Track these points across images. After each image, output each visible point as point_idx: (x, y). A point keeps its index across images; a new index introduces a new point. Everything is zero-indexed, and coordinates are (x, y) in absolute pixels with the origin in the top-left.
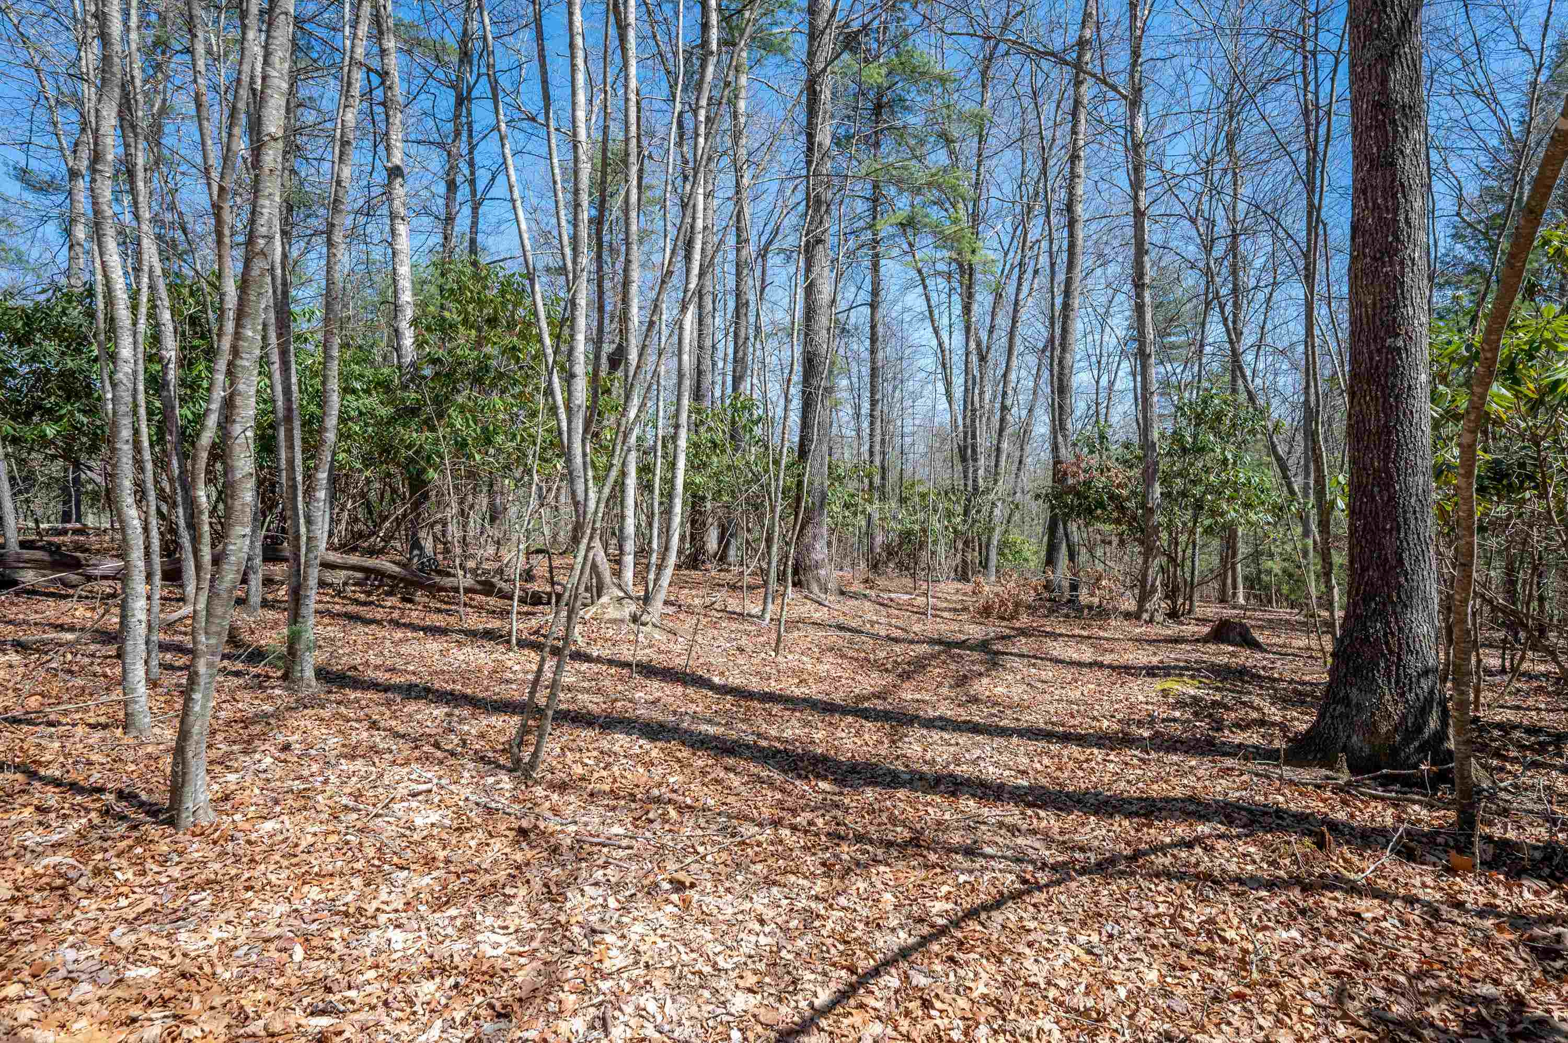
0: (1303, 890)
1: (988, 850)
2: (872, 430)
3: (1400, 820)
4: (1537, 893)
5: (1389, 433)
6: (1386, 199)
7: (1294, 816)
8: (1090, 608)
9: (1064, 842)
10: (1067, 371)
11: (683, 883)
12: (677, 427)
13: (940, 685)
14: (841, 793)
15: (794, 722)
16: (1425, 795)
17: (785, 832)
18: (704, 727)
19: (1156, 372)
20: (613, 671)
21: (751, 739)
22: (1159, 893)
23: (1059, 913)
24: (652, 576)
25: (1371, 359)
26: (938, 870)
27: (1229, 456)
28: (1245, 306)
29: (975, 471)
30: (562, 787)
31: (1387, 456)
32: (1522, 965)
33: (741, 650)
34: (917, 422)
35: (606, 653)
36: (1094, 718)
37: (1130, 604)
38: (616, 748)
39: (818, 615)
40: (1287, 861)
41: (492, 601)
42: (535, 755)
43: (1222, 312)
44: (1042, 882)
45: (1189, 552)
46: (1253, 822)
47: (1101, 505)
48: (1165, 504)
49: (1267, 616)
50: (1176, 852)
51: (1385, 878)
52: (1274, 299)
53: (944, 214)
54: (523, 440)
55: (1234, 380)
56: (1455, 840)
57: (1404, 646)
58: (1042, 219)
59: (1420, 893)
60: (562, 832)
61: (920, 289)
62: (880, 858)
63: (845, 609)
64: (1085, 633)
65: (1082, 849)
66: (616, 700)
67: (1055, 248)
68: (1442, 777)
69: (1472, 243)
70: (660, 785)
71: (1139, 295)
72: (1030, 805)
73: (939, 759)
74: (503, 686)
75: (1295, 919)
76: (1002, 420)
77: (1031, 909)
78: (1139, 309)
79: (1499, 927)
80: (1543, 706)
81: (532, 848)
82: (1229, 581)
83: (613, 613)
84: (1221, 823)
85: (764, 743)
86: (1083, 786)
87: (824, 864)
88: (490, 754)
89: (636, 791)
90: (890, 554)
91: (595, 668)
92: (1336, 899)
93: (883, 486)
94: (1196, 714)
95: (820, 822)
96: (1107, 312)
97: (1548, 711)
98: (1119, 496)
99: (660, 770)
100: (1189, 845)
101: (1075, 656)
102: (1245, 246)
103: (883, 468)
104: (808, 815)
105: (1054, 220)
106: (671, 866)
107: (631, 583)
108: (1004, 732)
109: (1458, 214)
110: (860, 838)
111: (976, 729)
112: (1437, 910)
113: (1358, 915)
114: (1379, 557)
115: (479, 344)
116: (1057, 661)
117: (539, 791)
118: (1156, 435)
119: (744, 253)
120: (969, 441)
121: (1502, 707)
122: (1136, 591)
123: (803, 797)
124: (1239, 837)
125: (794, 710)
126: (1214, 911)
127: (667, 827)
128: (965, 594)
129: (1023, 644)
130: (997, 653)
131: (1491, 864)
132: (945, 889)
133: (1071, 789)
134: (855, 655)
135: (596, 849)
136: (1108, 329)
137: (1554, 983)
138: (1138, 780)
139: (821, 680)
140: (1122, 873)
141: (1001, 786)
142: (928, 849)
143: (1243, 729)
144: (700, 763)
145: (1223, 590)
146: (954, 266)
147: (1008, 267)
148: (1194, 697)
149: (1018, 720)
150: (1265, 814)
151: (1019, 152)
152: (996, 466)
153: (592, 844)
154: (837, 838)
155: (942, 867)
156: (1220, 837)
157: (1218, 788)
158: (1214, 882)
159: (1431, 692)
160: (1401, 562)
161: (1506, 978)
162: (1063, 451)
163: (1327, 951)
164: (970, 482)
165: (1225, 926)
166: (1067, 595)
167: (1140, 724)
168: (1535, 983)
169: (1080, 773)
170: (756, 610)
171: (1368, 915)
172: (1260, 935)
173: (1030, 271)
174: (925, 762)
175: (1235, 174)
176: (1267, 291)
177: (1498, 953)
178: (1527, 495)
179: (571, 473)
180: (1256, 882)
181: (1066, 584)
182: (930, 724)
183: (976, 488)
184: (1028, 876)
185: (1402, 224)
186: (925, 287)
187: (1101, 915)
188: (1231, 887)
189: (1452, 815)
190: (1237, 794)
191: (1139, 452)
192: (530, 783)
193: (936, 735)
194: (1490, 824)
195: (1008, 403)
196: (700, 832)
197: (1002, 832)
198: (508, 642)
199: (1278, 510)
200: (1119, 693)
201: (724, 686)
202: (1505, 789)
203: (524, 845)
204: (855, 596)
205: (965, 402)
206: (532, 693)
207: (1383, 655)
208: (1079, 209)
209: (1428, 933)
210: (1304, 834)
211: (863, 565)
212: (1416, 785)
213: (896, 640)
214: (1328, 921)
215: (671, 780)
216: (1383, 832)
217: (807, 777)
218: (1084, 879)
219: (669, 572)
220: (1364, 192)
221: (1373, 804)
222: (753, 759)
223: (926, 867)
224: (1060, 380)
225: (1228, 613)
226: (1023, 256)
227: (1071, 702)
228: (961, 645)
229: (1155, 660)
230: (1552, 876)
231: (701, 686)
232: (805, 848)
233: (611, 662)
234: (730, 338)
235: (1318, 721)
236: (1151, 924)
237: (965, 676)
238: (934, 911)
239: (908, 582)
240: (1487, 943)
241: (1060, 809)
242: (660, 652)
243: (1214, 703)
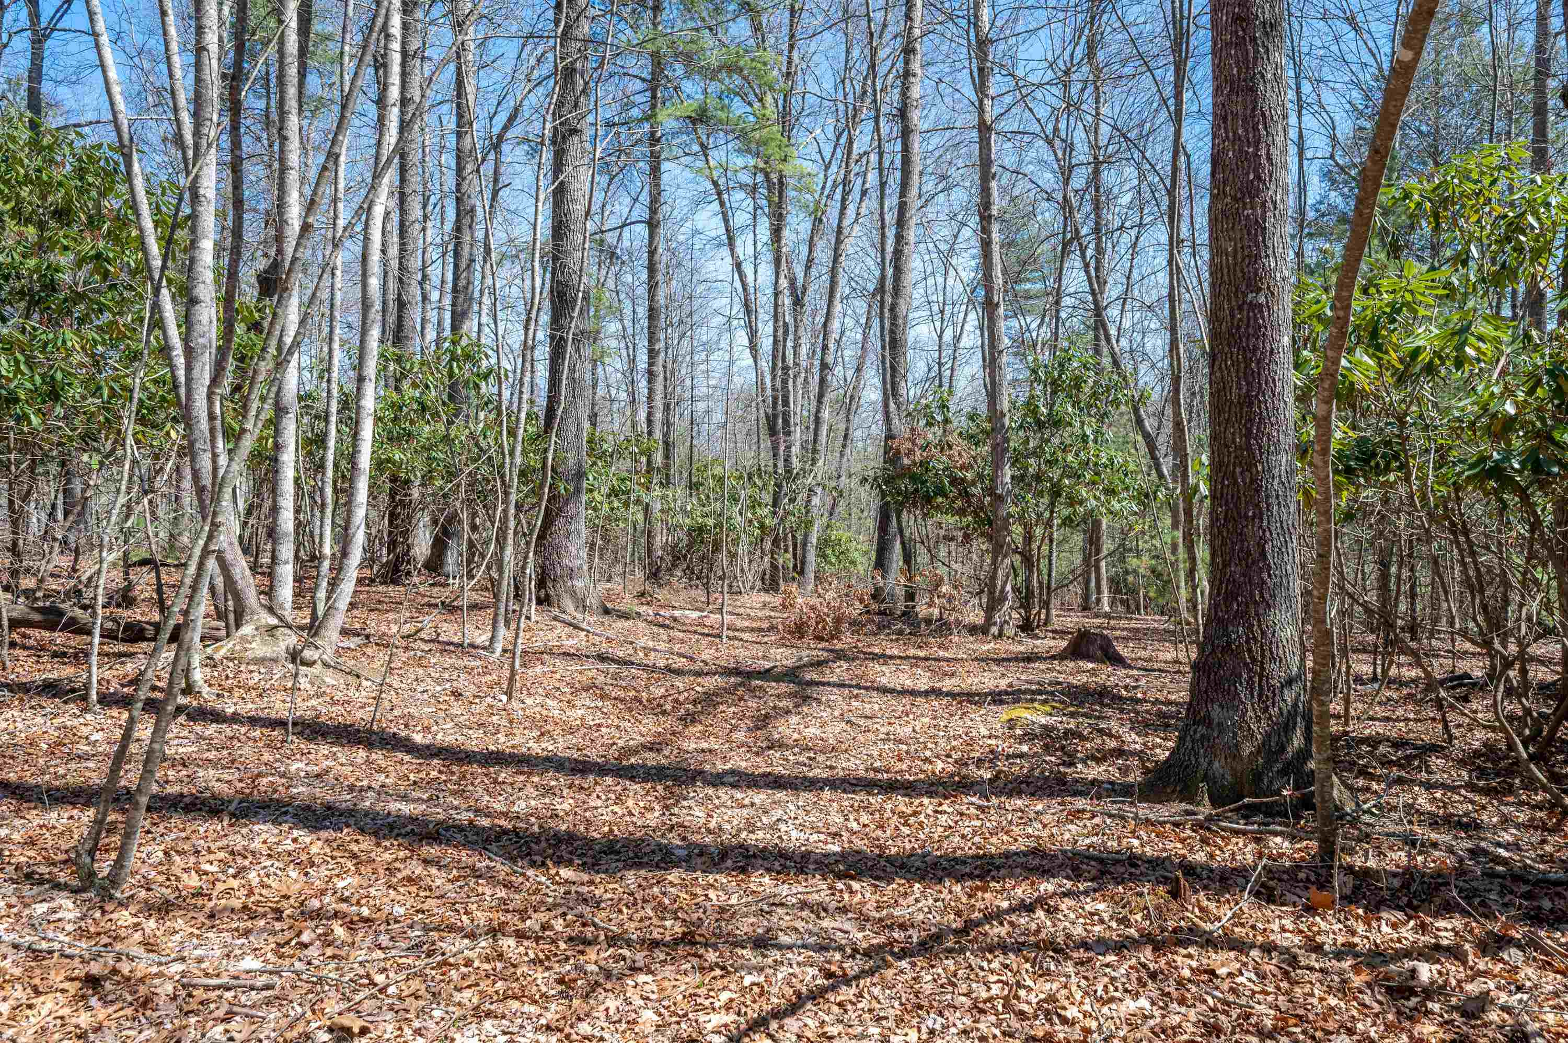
0: (1155, 949)
1: (784, 939)
2: (651, 390)
3: (1260, 855)
4: (1394, 926)
5: (1251, 404)
6: (1246, 131)
7: (1149, 861)
8: (928, 621)
9: (881, 920)
10: (900, 321)
11: (348, 1030)
12: (361, 379)
13: (735, 728)
14: (591, 882)
15: (530, 790)
16: (1287, 826)
17: (508, 943)
18: (395, 806)
19: (1007, 327)
20: (257, 733)
21: (464, 817)
22: (992, 972)
23: (870, 1011)
24: (322, 594)
25: (1233, 317)
26: (718, 972)
27: (1089, 432)
28: (1109, 250)
29: (788, 448)
30: (164, 909)
31: (1249, 431)
32: (1377, 1008)
33: (457, 694)
34: (713, 382)
35: (248, 708)
36: (926, 760)
37: (975, 616)
38: (256, 845)
39: (571, 642)
40: (1138, 917)
41: (59, 638)
42: (119, 864)
43: (1083, 256)
44: (851, 973)
45: (1045, 548)
46: (1103, 873)
47: (941, 492)
48: (1017, 491)
49: (1133, 624)
50: (1014, 918)
51: (1242, 925)
52: (1141, 244)
53: (749, 109)
54: (113, 394)
55: (1097, 338)
56: (1317, 874)
57: (1267, 654)
58: (870, 125)
59: (1277, 938)
60: (160, 975)
61: (716, 206)
62: (640, 964)
63: (611, 634)
64: (922, 654)
65: (903, 927)
66: (259, 775)
67: (886, 164)
68: (1306, 803)
69: (1346, 190)
70: (323, 892)
71: (986, 230)
72: (840, 876)
73: (727, 826)
74: (73, 766)
75: (1145, 985)
76: (823, 381)
77: (835, 1009)
78: (986, 245)
79: (1356, 969)
80: (1412, 716)
81: (106, 1003)
82: (1093, 584)
83: (259, 649)
84: (1068, 878)
85: (485, 822)
86: (908, 846)
87: (561, 981)
88: (43, 869)
89: (284, 904)
90: (676, 558)
91: (227, 730)
92: (1190, 956)
93: (667, 466)
94: (1046, 747)
95: (559, 924)
96: (952, 249)
97: (1417, 721)
98: (963, 480)
99: (324, 872)
100: (1028, 908)
101: (909, 684)
102: (1109, 177)
103: (666, 443)
104: (542, 917)
105: (884, 128)
106: (332, 1006)
107: (288, 605)
108: (813, 785)
109: (1332, 157)
110: (613, 940)
111: (776, 782)
112: (1295, 957)
113: (1212, 973)
114: (1241, 550)
115: (42, 247)
116: (885, 690)
117: (124, 917)
118: (1006, 406)
119: (467, 140)
120: (780, 408)
121: (1371, 719)
122: (984, 600)
123: (537, 892)
124: (1086, 893)
125: (530, 774)
126: (1055, 986)
127: (329, 952)
128: (774, 609)
129: (839, 671)
130: (811, 683)
131: (1349, 899)
132: (725, 996)
133: (894, 850)
134: (622, 694)
135: (213, 995)
136: (952, 272)
137: (1407, 1024)
138: (975, 833)
139: (572, 731)
140: (950, 951)
141: (806, 856)
142: (706, 945)
143: (1099, 761)
144: (387, 856)
145: (1086, 597)
146: (760, 178)
147: (829, 184)
148: (1044, 727)
149: (831, 768)
150: (1117, 862)
151: (840, 34)
152: (815, 441)
153: (207, 988)
154: (581, 942)
155: (723, 968)
156: (1065, 895)
157: (1067, 836)
158: (1055, 951)
159: (1295, 705)
160: (1263, 554)
161: (1360, 1026)
162: (896, 421)
163: (1177, 1019)
164: (781, 464)
165: (1066, 1003)
166: (901, 606)
167: (979, 763)
168: (1389, 1027)
169: (905, 830)
170: (482, 638)
171: (1222, 971)
172: (1105, 1010)
173: (856, 194)
174: (709, 831)
175: (1097, 88)
176: (1134, 233)
177: (1355, 999)
178: (1392, 477)
179: (192, 444)
180: (1103, 945)
181: (900, 592)
182: (717, 780)
183: (789, 471)
184: (834, 968)
185: (1263, 161)
186: (722, 204)
187: (920, 1007)
188: (1075, 955)
189: (1314, 844)
190: (1087, 841)
191: (987, 426)
192: (109, 907)
193: (724, 794)
194: (1352, 852)
195: (830, 359)
196: (379, 954)
197: (804, 914)
198: (85, 698)
199: (1144, 497)
200: (958, 726)
201: (428, 747)
202: (1369, 812)
203: (94, 1001)
204: (625, 616)
205: (774, 357)
206: (114, 772)
207: (1246, 664)
208: (915, 116)
209: (1284, 985)
210: (1159, 883)
211: (639, 574)
212: (1279, 814)
213: (679, 672)
214: (1180, 983)
215: (340, 884)
216: (1242, 872)
217: (543, 864)
218: (904, 964)
219: (347, 587)
220: (1225, 119)
221: (1234, 840)
222: (468, 844)
223: (702, 969)
224: (892, 332)
225: (1091, 623)
226: (847, 172)
227: (900, 742)
228: (765, 674)
229: (1003, 684)
230: (1410, 905)
231: (393, 749)
232: (535, 962)
233: (253, 721)
234: (450, 259)
235: (1178, 747)
236: (982, 1011)
237: (767, 716)
238: (709, 1027)
239: (699, 594)
240: (1343, 989)
241: (878, 878)
242: (334, 702)
243: (1068, 733)
